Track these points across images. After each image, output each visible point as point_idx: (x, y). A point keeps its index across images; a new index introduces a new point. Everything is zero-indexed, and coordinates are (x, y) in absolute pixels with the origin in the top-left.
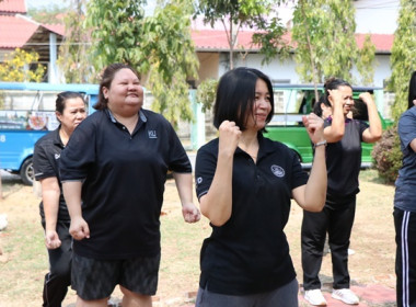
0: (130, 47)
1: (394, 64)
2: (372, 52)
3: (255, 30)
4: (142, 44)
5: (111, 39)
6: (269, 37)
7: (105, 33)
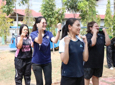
0: (51, 17)
1: (105, 22)
2: (100, 19)
3: (80, 14)
4: (54, 17)
5: (47, 16)
6: (84, 15)
7: (45, 14)
